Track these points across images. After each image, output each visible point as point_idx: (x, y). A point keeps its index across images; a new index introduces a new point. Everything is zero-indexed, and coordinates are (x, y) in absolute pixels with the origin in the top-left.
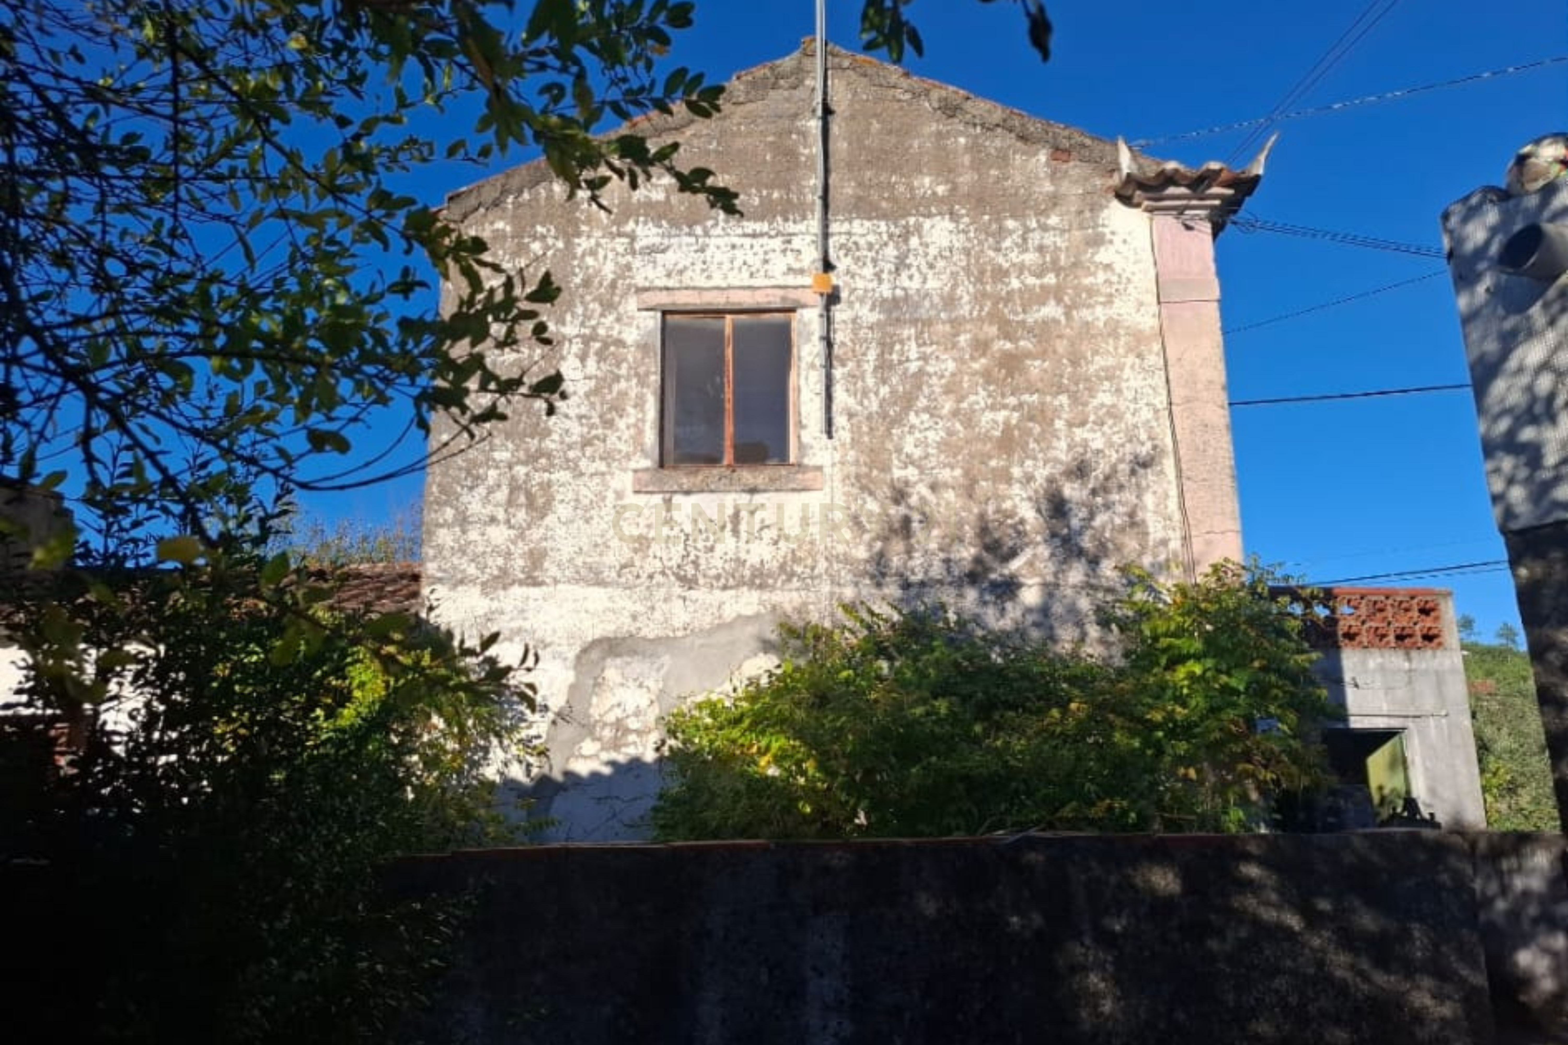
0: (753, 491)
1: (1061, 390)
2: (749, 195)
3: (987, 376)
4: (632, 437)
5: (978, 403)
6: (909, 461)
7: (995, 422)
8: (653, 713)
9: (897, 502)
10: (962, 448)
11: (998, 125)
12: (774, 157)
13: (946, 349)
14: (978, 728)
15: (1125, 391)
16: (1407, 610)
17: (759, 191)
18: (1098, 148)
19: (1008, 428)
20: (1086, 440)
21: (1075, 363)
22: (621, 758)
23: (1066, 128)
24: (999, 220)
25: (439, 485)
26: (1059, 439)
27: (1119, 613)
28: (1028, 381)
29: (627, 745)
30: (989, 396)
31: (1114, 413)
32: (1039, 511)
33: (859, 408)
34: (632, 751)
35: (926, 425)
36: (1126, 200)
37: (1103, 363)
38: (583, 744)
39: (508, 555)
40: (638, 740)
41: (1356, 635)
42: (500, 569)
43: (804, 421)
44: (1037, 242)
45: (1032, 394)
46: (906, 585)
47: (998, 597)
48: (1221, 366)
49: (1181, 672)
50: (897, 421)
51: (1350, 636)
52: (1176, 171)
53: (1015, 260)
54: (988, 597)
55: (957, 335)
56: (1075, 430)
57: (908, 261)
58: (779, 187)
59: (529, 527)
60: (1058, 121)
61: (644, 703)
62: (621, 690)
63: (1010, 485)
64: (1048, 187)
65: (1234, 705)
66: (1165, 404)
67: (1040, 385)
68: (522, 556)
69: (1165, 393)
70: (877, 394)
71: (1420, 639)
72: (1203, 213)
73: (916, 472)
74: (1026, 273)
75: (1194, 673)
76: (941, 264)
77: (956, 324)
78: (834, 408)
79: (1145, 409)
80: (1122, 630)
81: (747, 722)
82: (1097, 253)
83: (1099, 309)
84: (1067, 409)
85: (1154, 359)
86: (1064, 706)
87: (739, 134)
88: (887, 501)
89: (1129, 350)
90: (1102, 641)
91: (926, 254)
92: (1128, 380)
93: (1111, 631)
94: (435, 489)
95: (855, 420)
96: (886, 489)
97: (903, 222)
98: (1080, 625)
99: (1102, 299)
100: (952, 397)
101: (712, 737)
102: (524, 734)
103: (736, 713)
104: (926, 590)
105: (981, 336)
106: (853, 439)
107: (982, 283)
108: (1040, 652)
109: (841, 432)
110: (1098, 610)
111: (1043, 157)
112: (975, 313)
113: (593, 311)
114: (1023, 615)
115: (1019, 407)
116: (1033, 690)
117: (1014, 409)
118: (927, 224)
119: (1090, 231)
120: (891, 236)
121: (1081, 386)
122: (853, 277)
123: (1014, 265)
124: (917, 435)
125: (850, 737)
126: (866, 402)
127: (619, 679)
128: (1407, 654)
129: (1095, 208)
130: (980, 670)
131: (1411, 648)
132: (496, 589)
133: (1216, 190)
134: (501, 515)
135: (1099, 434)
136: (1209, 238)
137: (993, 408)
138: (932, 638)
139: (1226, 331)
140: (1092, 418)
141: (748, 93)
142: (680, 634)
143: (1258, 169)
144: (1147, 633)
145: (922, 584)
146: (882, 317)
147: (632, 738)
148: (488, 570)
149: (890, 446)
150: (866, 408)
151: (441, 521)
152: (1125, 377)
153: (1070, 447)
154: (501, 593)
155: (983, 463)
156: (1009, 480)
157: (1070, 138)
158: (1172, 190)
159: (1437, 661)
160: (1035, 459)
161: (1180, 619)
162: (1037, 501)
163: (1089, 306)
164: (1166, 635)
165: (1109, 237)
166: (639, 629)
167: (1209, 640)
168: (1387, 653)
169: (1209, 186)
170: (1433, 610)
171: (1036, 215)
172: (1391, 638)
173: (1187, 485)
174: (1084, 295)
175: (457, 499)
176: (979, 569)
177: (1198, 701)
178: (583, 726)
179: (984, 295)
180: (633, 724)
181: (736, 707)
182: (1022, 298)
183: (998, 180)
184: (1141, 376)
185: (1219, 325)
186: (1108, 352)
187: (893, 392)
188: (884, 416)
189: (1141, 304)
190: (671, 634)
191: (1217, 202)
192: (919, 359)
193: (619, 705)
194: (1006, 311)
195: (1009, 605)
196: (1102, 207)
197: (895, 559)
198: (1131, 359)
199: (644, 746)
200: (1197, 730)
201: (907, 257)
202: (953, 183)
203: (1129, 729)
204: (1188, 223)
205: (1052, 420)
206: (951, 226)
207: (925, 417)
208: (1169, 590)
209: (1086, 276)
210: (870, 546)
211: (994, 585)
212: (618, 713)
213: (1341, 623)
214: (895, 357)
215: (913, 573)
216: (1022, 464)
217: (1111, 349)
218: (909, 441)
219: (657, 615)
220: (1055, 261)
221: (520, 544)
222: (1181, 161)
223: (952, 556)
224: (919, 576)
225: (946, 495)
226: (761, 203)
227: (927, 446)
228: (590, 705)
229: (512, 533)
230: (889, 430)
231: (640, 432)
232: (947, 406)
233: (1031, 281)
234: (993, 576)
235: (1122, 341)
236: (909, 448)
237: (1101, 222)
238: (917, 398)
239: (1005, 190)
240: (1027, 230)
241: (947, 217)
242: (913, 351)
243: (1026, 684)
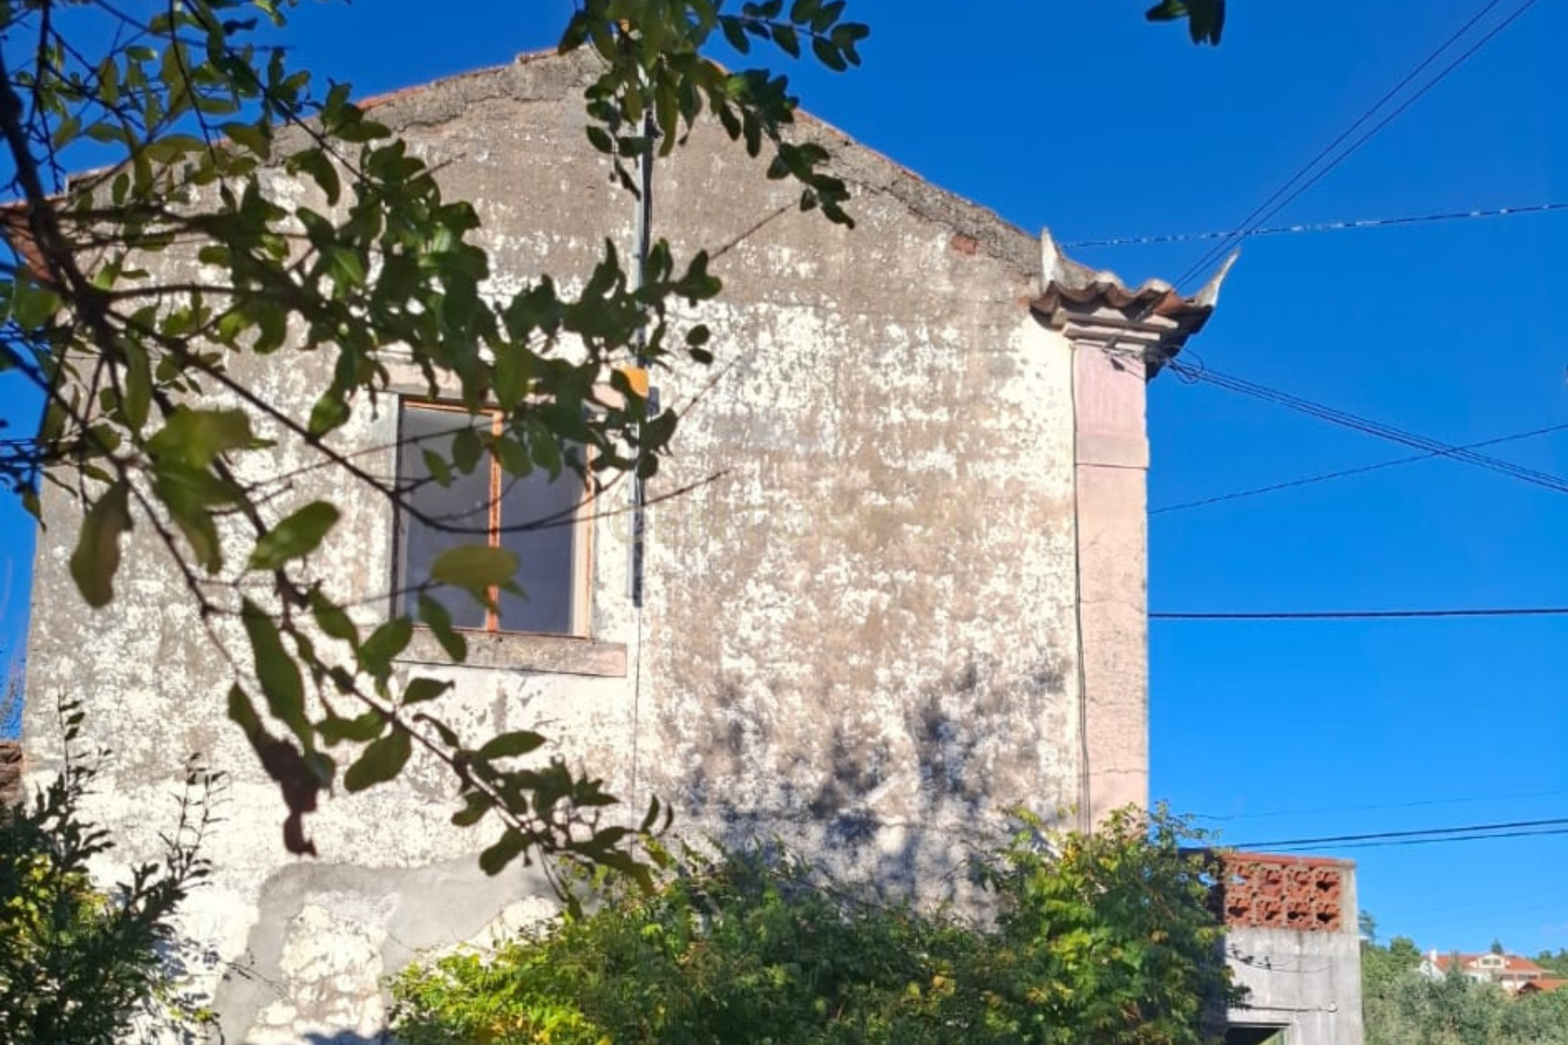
0: (527, 670)
1: (945, 568)
2: (534, 239)
3: (853, 543)
4: (349, 576)
5: (838, 576)
6: (744, 648)
7: (860, 605)
8: (373, 972)
9: (724, 702)
10: (814, 636)
11: (884, 189)
12: (572, 188)
13: (800, 497)
14: (820, 1004)
15: (1024, 578)
16: (1304, 883)
17: (550, 235)
18: (1015, 240)
19: (875, 617)
20: (970, 640)
21: (965, 535)
22: (327, 1031)
23: (973, 206)
24: (880, 325)
25: (51, 622)
26: (939, 635)
27: (997, 867)
28: (905, 553)
29: (334, 1012)
30: (854, 568)
31: (1008, 607)
32: (908, 727)
33: (680, 567)
34: (342, 1022)
35: (769, 600)
36: (1043, 317)
37: (1000, 538)
38: (269, 1009)
39: (158, 735)
40: (351, 1007)
41: (1245, 909)
42: (144, 753)
43: (602, 579)
44: (927, 361)
45: (908, 571)
46: (732, 817)
47: (850, 838)
48: (1144, 557)
49: (1067, 945)
50: (731, 591)
51: (1238, 912)
52: (1111, 285)
53: (898, 384)
54: (837, 838)
55: (815, 478)
56: (960, 624)
57: (754, 366)
58: (578, 233)
59: (191, 696)
60: (966, 195)
61: (361, 956)
62: (328, 936)
63: (873, 691)
64: (945, 286)
65: (1127, 986)
66: (1072, 601)
67: (919, 560)
68: (180, 737)
69: (1073, 584)
70: (704, 549)
71: (1314, 918)
72: (1139, 349)
73: (753, 663)
74: (911, 404)
75: (1082, 944)
76: (799, 375)
77: (815, 461)
78: (645, 560)
79: (1048, 604)
80: (998, 889)
81: (512, 987)
82: (1003, 385)
83: (1000, 464)
84: (951, 595)
85: (1063, 540)
86: (925, 981)
87: (522, 146)
88: (713, 702)
89: (1034, 524)
90: (974, 902)
91: (780, 360)
92: (1029, 564)
93: (985, 889)
94: (43, 628)
95: (672, 584)
96: (711, 686)
97: (751, 309)
98: (949, 879)
99: (1004, 451)
100: (805, 564)
101: (462, 1006)
102: (180, 992)
103: (498, 975)
104: (759, 824)
105: (848, 484)
106: (669, 610)
107: (852, 410)
108: (897, 912)
109: (653, 599)
110: (972, 860)
111: (941, 242)
112: (841, 451)
113: (295, 383)
114: (880, 862)
115: (893, 585)
116: (889, 959)
117: (884, 589)
118: (783, 316)
119: (996, 355)
120: (733, 326)
121: (971, 567)
122: (678, 377)
123: (895, 389)
124: (757, 612)
125: (662, 1010)
126: (689, 560)
127: (325, 922)
128: (1300, 936)
129: (1004, 324)
130: (823, 932)
131: (1304, 929)
132: (140, 783)
133: (1155, 320)
134: (147, 674)
135: (988, 633)
136: (1141, 385)
137: (857, 585)
138: (763, 887)
139: (1151, 510)
140: (981, 611)
141: (536, 86)
142: (415, 864)
143: (1211, 298)
144: (1032, 891)
145: (754, 816)
146: (716, 441)
147: (342, 1003)
148: (127, 755)
149: (719, 625)
150: (689, 568)
151: (53, 676)
152: (1025, 559)
153: (952, 648)
154: (147, 788)
155: (840, 658)
156: (872, 685)
157: (977, 221)
158: (1102, 313)
159: (1332, 945)
160: (906, 658)
161: (1069, 877)
162: (907, 716)
163: (988, 459)
164: (1055, 895)
165: (1019, 366)
166: (356, 853)
167: (1101, 905)
168: (1277, 933)
169: (1149, 314)
170: (1333, 884)
171: (928, 323)
172: (1283, 916)
173: (1090, 706)
174: (982, 443)
175: (79, 646)
176: (828, 801)
177: (1089, 981)
178: (271, 984)
179: (854, 427)
180: (343, 984)
181: (495, 966)
182: (902, 437)
183: (882, 267)
184: (1046, 560)
185: (1144, 501)
186: (1008, 524)
187: (727, 550)
188: (713, 581)
189: (1052, 463)
190: (403, 864)
191: (1156, 337)
192: (763, 507)
193: (324, 958)
194: (881, 452)
195: (862, 850)
196: (1014, 324)
197: (719, 780)
198: (1034, 537)
199: (361, 1015)
200: (1082, 1014)
201: (754, 360)
202: (820, 260)
203: (1005, 1011)
204: (1119, 360)
205: (932, 609)
206: (816, 323)
207: (768, 588)
208: (1059, 840)
209: (987, 417)
210: (687, 758)
211: (846, 822)
212: (323, 968)
213: (1229, 896)
214: (731, 500)
215: (742, 799)
216: (890, 664)
217: (1011, 520)
218: (746, 618)
219: (383, 835)
220: (949, 390)
221: (177, 720)
222: (1118, 272)
223: (794, 781)
224: (749, 806)
225: (790, 699)
226: (551, 252)
227: (769, 629)
228: (281, 956)
229: (165, 702)
230: (719, 603)
231: (364, 571)
232: (799, 576)
233: (916, 414)
234: (844, 811)
235: (1027, 509)
236: (744, 631)
237: (1010, 345)
238: (759, 561)
239: (889, 281)
240: (916, 343)
241: (811, 310)
242: (756, 494)
243: (880, 951)
